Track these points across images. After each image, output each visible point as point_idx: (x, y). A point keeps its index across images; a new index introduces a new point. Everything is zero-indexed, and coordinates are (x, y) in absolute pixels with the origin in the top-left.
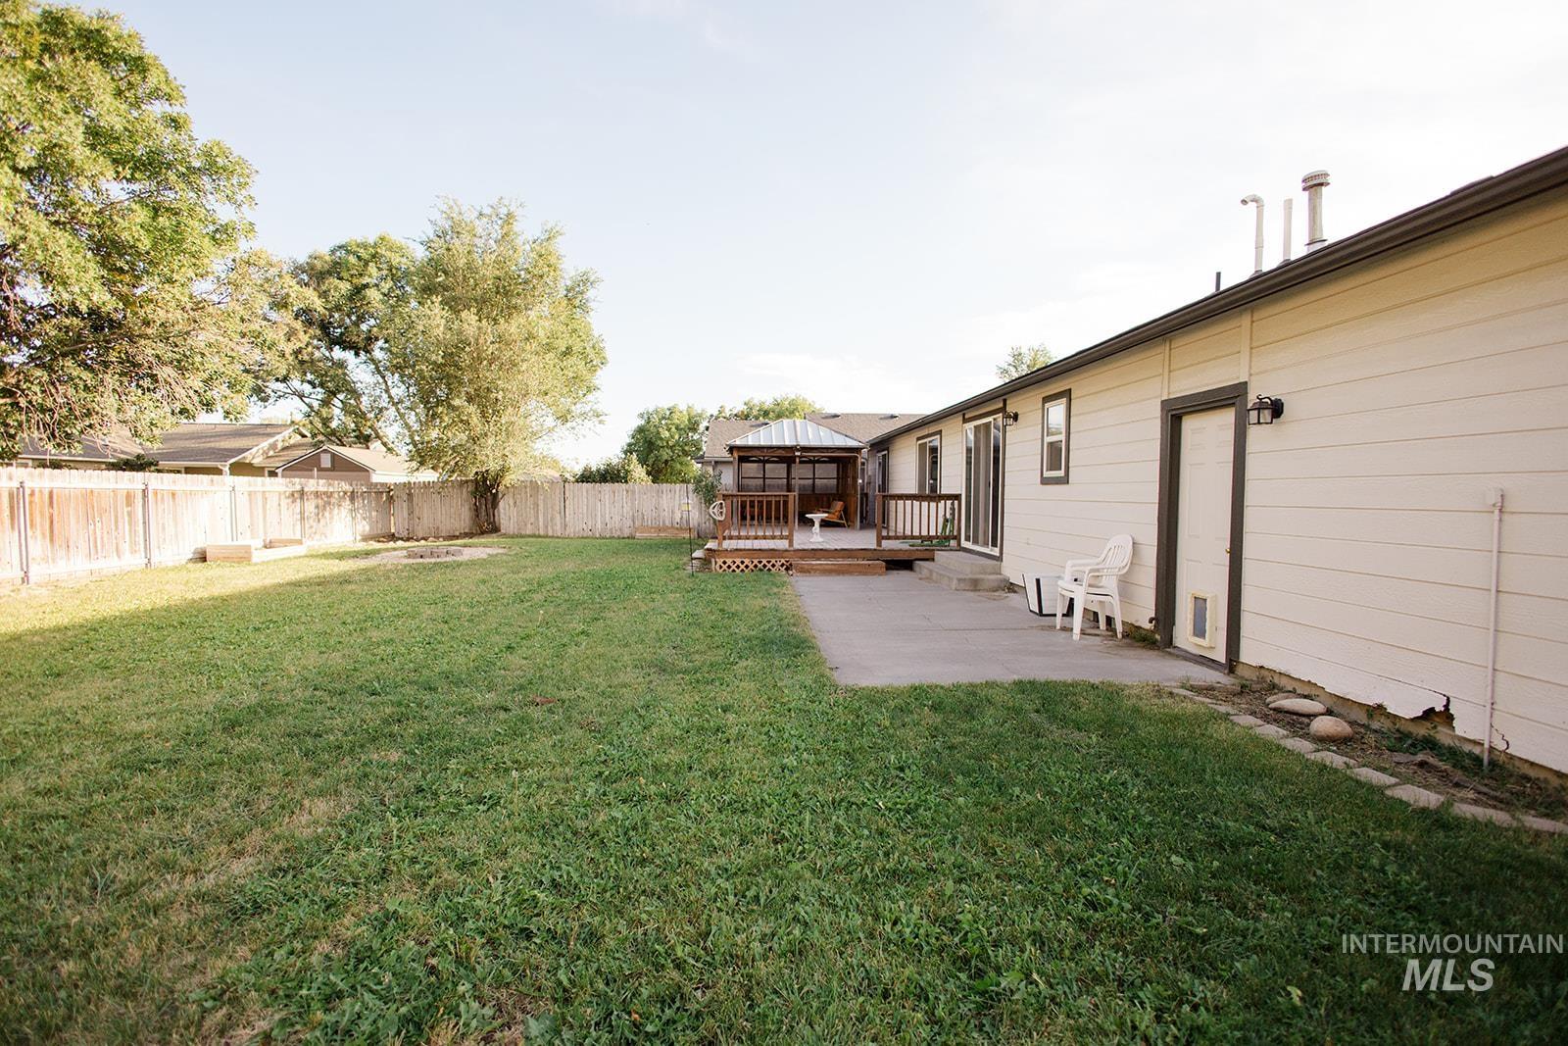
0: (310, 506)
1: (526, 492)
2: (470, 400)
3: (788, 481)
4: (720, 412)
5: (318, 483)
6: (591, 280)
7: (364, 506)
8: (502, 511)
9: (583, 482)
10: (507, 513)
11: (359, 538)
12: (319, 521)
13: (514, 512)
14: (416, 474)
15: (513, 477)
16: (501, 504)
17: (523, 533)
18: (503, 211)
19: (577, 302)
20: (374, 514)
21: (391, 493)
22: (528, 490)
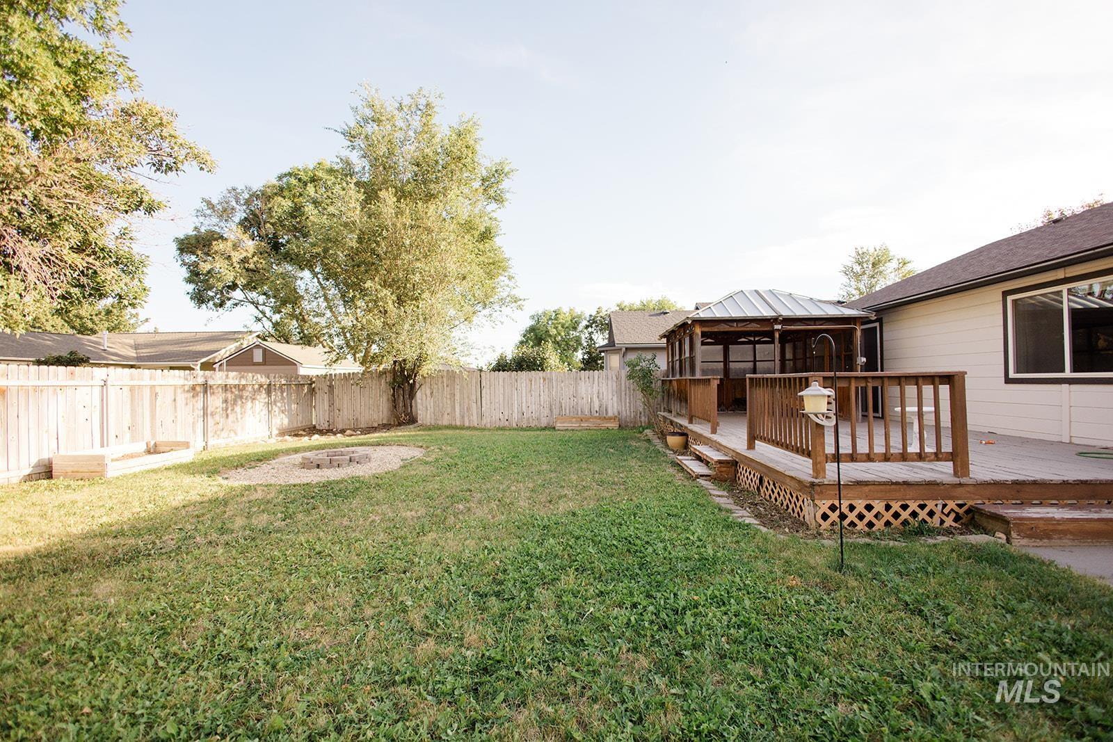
0: (216, 401)
1: (443, 382)
2: (385, 284)
3: (725, 365)
4: (598, 313)
5: (227, 376)
6: (506, 171)
7: (283, 398)
8: (419, 401)
9: (499, 370)
10: (424, 405)
11: (275, 432)
12: (227, 416)
13: (430, 403)
14: (335, 366)
15: (431, 366)
16: (418, 394)
17: (440, 423)
18: (423, 101)
19: (491, 192)
20: (294, 406)
21: (313, 386)
22: (445, 379)
